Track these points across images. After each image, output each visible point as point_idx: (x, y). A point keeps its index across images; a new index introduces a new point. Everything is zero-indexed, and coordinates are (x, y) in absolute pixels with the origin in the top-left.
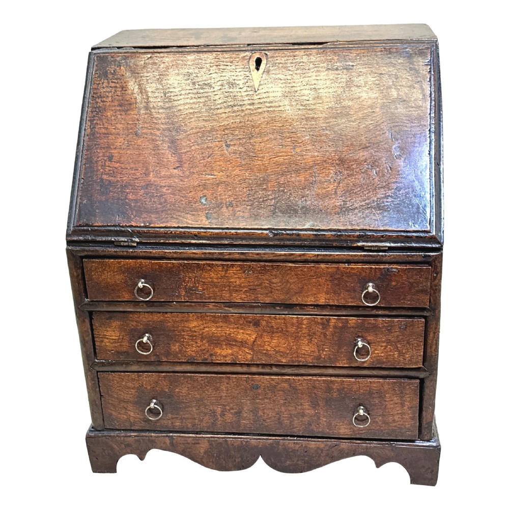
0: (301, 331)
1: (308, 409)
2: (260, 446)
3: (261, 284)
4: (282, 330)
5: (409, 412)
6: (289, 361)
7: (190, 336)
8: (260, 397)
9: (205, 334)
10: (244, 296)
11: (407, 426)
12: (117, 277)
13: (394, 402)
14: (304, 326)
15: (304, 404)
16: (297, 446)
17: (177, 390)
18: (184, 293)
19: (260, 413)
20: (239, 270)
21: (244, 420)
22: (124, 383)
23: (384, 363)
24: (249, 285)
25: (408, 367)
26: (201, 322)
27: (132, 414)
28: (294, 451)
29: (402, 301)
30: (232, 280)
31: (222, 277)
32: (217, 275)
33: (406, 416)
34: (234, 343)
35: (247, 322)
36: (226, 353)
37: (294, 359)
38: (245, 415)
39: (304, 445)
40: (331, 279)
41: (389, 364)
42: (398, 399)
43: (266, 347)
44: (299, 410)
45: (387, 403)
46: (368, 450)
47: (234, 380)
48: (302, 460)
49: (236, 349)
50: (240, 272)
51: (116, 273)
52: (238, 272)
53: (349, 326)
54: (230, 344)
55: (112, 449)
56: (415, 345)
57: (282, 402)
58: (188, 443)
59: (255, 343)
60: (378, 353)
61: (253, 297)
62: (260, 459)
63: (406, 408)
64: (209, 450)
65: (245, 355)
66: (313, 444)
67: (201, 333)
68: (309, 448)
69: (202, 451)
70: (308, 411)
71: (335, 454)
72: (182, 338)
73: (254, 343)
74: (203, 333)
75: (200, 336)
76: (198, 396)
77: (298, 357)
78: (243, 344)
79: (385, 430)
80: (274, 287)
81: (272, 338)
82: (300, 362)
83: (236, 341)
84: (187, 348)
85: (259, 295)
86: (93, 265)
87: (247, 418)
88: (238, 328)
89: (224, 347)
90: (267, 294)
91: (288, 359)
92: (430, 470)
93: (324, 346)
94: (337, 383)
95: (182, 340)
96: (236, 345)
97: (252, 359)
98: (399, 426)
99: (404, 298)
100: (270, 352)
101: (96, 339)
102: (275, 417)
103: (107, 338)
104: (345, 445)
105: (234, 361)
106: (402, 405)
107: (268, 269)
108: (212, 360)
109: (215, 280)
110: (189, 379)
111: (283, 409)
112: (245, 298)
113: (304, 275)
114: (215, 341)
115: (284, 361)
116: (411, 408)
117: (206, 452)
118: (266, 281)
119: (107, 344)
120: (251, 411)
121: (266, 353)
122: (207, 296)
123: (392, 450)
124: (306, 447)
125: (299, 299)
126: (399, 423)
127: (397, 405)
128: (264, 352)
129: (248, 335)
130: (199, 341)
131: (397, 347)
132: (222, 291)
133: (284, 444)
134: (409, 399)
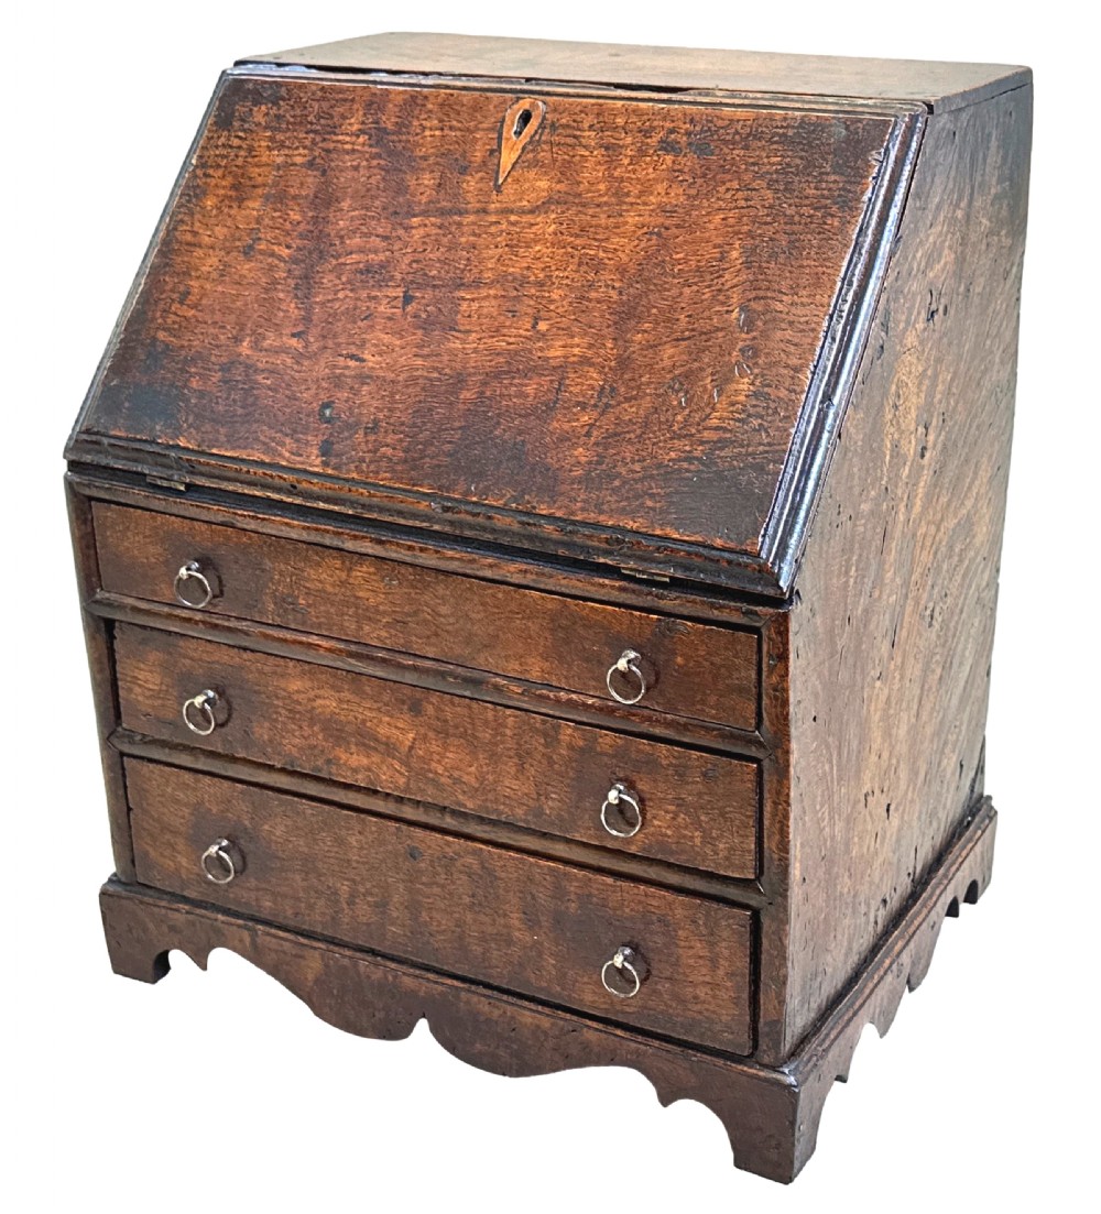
0: (502, 743)
1: (520, 930)
2: (422, 994)
3: (416, 613)
4: (466, 731)
5: (729, 984)
6: (480, 806)
7: (290, 711)
8: (424, 879)
9: (318, 711)
10: (385, 634)
11: (724, 1018)
12: (152, 549)
13: (694, 951)
14: (508, 732)
15: (511, 915)
16: (496, 1013)
17: (266, 827)
18: (272, 606)
19: (425, 916)
20: (375, 574)
21: (392, 924)
22: (169, 790)
23: (672, 853)
24: (394, 611)
25: (722, 872)
26: (308, 684)
27: (184, 862)
28: (488, 1021)
29: (699, 707)
30: (361, 594)
31: (343, 583)
32: (332, 576)
33: (723, 994)
34: (372, 744)
35: (396, 699)
36: (356, 763)
37: (489, 805)
38: (395, 914)
39: (509, 1014)
40: (551, 626)
41: (684, 857)
42: (704, 948)
43: (434, 765)
44: (500, 928)
45: (681, 951)
46: (640, 1058)
47: (374, 829)
48: (507, 1047)
49: (376, 758)
50: (375, 578)
51: (148, 540)
52: (372, 577)
53: (599, 749)
54: (364, 745)
55: (145, 930)
56: (737, 822)
57: (467, 900)
58: (285, 953)
59: (413, 752)
60: (660, 827)
61: (402, 641)
62: (423, 1025)
63: (721, 972)
64: (324, 977)
65: (390, 776)
66: (528, 1016)
67: (309, 707)
68: (520, 1023)
69: (310, 977)
70: (517, 934)
71: (574, 1051)
72: (277, 713)
73: (410, 751)
74: (313, 708)
75: (309, 715)
76: (306, 850)
77: (496, 801)
78: (389, 748)
79: (678, 1015)
80: (441, 623)
81: (445, 747)
82: (503, 813)
83: (376, 740)
84: (284, 737)
85: (414, 638)
86: (109, 514)
87: (399, 922)
88: (379, 709)
89: (353, 748)
90: (428, 637)
91: (479, 802)
92: (773, 1143)
93: (549, 788)
94: (577, 879)
95: (275, 716)
96: (376, 749)
97: (407, 789)
98: (706, 1014)
99: (702, 699)
100: (443, 780)
101: (120, 683)
102: (453, 932)
103: (140, 686)
104: (592, 1034)
105: (372, 784)
106: (714, 963)
107: (430, 582)
108: (330, 773)
109: (329, 589)
110: (289, 807)
111: (469, 917)
112: (386, 638)
113: (498, 608)
114: (336, 732)
115: (470, 805)
116: (732, 974)
117: (317, 981)
118: (425, 608)
119: (140, 698)
120: (406, 907)
121: (433, 780)
122: (315, 619)
123: (691, 1070)
124: (513, 1018)
125: (491, 660)
126: (707, 1006)
127: (701, 962)
128: (431, 775)
129: (399, 730)
130: (305, 724)
131: (700, 821)
132: (343, 614)
133: (468, 1002)
134: (726, 953)
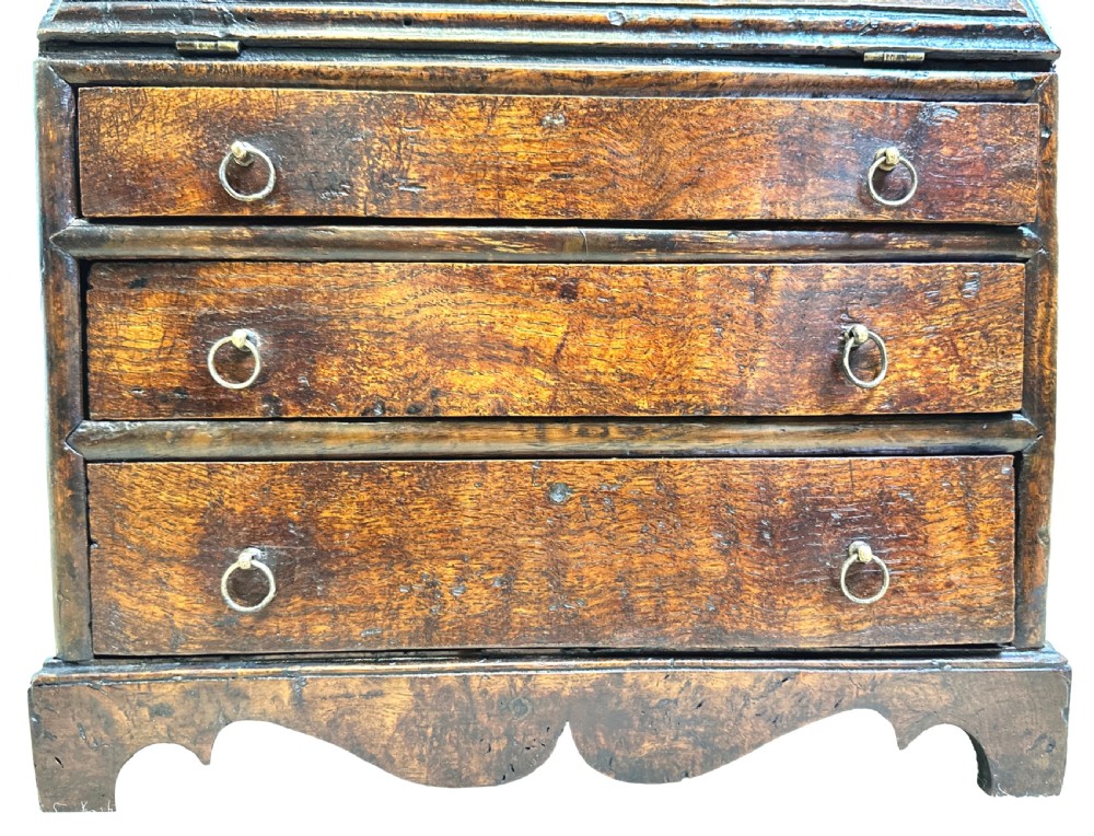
0: (691, 310)
1: (709, 559)
2: (567, 692)
3: (585, 162)
4: (641, 307)
5: (991, 554)
6: (658, 404)
7: (377, 335)
8: (572, 526)
9: (419, 327)
10: (539, 199)
11: (985, 600)
12: (174, 139)
13: (947, 523)
14: (700, 295)
15: (698, 542)
16: (676, 687)
17: (326, 513)
18: (366, 189)
19: (571, 579)
20: (527, 117)
21: (521, 604)
22: (164, 496)
23: (919, 399)
24: (553, 164)
25: (984, 410)
26: (409, 291)
27: (180, 601)
28: (666, 705)
29: (968, 205)
30: (507, 148)
31: (477, 140)
32: (463, 131)
33: (982, 570)
34: (503, 353)
35: (542, 286)
36: (478, 385)
37: (670, 398)
38: (525, 589)
39: (694, 683)
40: (779, 138)
41: (934, 403)
42: (959, 515)
43: (593, 362)
44: (683, 564)
45: (929, 528)
46: (876, 691)
47: (498, 474)
48: (689, 734)
49: (507, 371)
50: (529, 122)
51: (170, 128)
52: (525, 121)
53: (825, 289)
54: (490, 357)
55: (109, 724)
56: (1004, 341)
57: (634, 538)
58: (348, 696)
59: (563, 353)
60: (903, 370)
61: (563, 203)
62: (566, 742)
63: (980, 541)
64: (413, 714)
65: (529, 390)
66: (721, 679)
67: (408, 322)
68: (710, 692)
69: (391, 720)
70: (707, 566)
71: (786, 707)
72: (355, 341)
73: (558, 351)
74: (414, 323)
75: (406, 335)
76: (390, 531)
77: (682, 390)
78: (527, 354)
79: (925, 617)
80: (623, 167)
81: (610, 335)
82: (689, 406)
83: (508, 346)
84: (365, 373)
85: (582, 197)
86: (107, 102)
87: (532, 598)
88: (515, 305)
89: (474, 365)
90: (602, 190)
91: (656, 399)
92: (1044, 745)
93: (757, 355)
94: (790, 469)
95: (352, 347)
96: (507, 360)
97: (553, 405)
98: (962, 602)
99: (971, 195)
100: (604, 379)
101: (94, 352)
102: (613, 590)
103: (126, 349)
104: (812, 676)
105: (500, 409)
106: (972, 532)
107: (609, 114)
108: (437, 409)
109: (459, 149)
110: (366, 475)
111: (637, 561)
112: (540, 204)
113: (707, 129)
114: (445, 349)
115: (643, 404)
116: (995, 540)
117: (402, 724)
118: (600, 151)
119: (125, 367)
120: (545, 574)
121: (591, 383)
122: (431, 198)
123: (944, 684)
124: (700, 688)
125: (691, 203)
126: (962, 592)
127: (956, 534)
128: (588, 378)
129: (542, 325)
130: (400, 348)
131: (956, 350)
132: (476, 182)
133: (636, 684)
134: (987, 514)
